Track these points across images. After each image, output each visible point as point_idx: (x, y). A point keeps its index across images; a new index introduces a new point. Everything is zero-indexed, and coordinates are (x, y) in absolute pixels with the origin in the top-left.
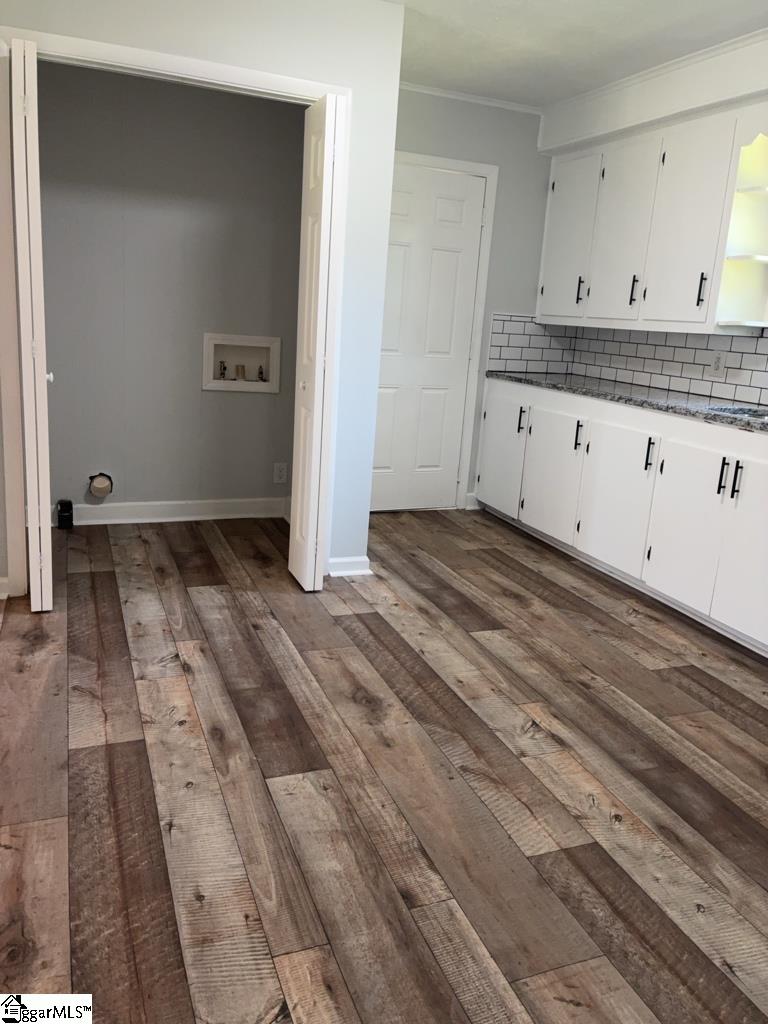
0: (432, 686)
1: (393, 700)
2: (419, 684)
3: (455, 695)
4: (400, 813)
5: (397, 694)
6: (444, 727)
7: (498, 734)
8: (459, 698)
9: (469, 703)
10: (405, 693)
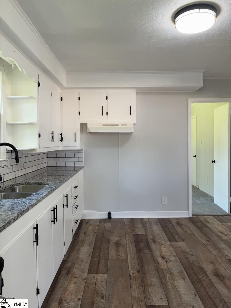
0: (195, 278)
1: (209, 275)
2: (200, 280)
3: (187, 274)
4: (209, 250)
5: (208, 277)
6: (194, 265)
7: (179, 261)
8: (186, 273)
9: (184, 271)
10: (205, 277)
